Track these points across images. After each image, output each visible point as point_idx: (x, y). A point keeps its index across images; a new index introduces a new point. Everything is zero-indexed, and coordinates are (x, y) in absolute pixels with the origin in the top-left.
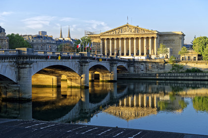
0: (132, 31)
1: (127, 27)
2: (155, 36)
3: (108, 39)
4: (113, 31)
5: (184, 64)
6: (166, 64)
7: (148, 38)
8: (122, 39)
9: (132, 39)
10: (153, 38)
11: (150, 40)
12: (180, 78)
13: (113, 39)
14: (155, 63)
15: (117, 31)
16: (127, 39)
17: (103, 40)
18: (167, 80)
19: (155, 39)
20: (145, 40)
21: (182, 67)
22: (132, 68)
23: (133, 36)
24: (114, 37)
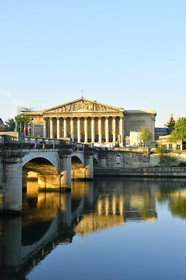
0: (89, 108)
1: (82, 102)
2: (121, 115)
3: (54, 119)
4: (61, 107)
5: (177, 155)
6: (152, 156)
7: (110, 119)
8: (75, 119)
9: (89, 119)
10: (118, 118)
11: (114, 121)
12: (175, 174)
13: (61, 119)
14: (137, 153)
15: (68, 108)
16: (82, 119)
17: (47, 119)
18: (158, 177)
19: (121, 120)
20: (107, 121)
21: (174, 160)
22: (104, 161)
23: (90, 115)
24: (63, 116)
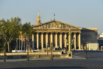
0: (59, 27)
1: (54, 23)
2: (80, 32)
4: (40, 26)
19: (80, 35)
